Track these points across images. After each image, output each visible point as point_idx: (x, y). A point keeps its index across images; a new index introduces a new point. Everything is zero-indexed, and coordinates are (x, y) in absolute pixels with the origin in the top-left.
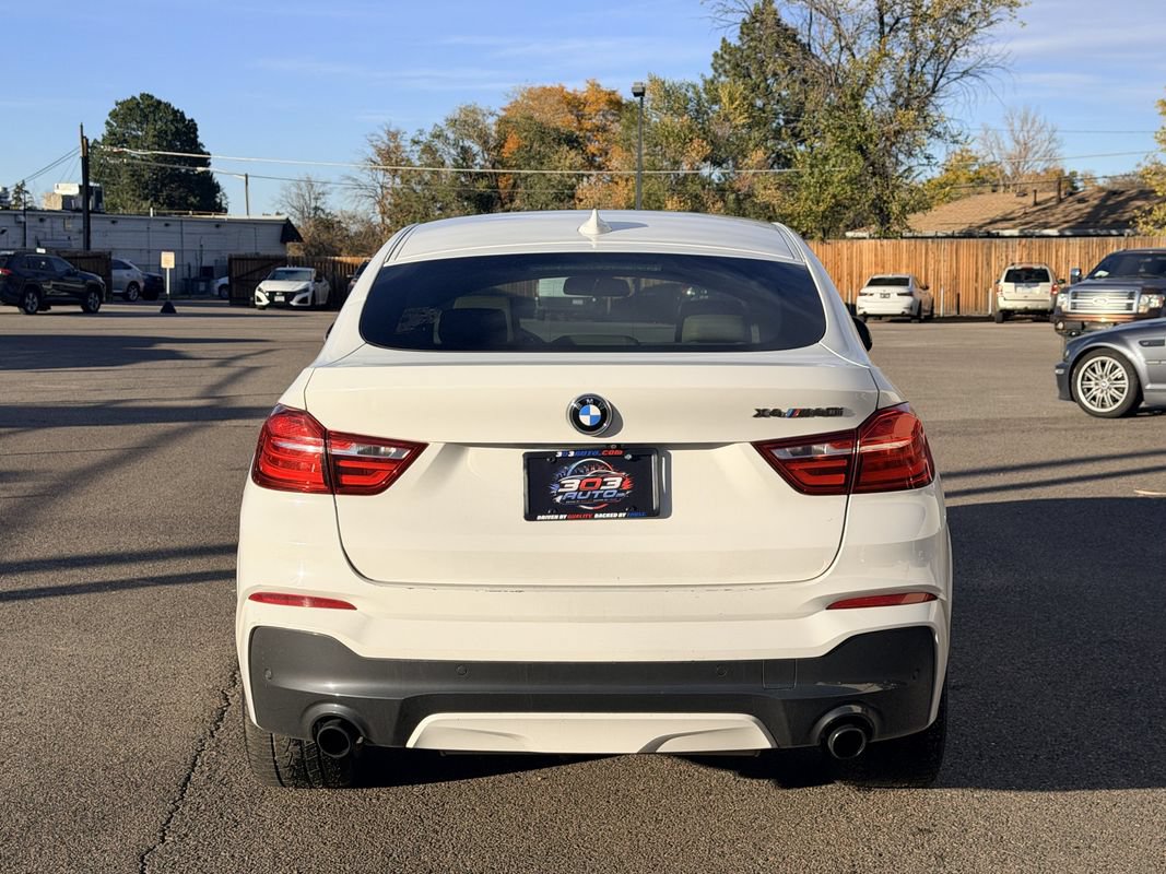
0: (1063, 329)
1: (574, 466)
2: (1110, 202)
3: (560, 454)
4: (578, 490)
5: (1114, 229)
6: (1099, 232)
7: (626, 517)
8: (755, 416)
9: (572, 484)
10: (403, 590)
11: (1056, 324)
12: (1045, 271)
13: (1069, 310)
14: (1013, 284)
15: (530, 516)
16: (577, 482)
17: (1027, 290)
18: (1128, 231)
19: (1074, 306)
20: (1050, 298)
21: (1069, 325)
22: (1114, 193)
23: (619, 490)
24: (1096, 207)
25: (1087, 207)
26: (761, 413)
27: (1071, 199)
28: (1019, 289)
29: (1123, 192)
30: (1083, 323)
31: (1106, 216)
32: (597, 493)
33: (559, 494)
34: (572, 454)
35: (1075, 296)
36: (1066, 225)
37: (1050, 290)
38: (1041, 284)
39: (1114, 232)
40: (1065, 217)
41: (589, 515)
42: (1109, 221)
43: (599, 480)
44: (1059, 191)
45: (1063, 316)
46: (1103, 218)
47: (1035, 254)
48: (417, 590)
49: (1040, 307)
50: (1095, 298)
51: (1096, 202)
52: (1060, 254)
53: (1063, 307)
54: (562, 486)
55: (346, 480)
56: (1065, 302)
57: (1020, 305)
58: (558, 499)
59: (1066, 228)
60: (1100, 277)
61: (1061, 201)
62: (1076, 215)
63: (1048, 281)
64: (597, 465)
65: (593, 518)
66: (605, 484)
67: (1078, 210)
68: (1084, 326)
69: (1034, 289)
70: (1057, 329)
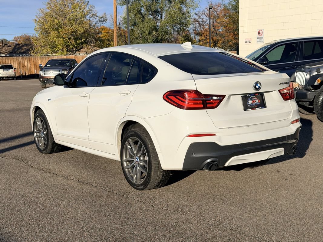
0: (42, 81)
1: (250, 98)
2: (17, 47)
3: (248, 96)
4: (252, 103)
5: (20, 54)
6: (17, 55)
7: (261, 108)
8: (280, 84)
9: (250, 102)
10: (227, 129)
11: (40, 79)
12: (11, 66)
13: (43, 75)
14: (3, 70)
15: (245, 110)
16: (251, 101)
17: (7, 71)
18: (24, 55)
19: (45, 74)
20: (14, 73)
21: (44, 79)
22: (17, 45)
23: (258, 103)
24: (13, 48)
25: (11, 48)
26: (281, 84)
27: (6, 46)
28: (5, 71)
29: (20, 44)
30: (48, 78)
31: (17, 51)
32: (255, 103)
33: (249, 104)
34: (250, 95)
35: (44, 71)
36: (7, 53)
37: (13, 71)
38: (11, 69)
39: (20, 55)
40: (6, 51)
41: (255, 109)
42: (18, 52)
43: (255, 101)
44: (3, 44)
45: (42, 77)
46: (16, 51)
47: (4, 61)
48: (230, 129)
49: (11, 76)
50: (50, 72)
51: (13, 47)
52: (11, 61)
53: (42, 74)
54: (249, 103)
55: (208, 106)
56: (42, 73)
57: (6, 76)
58: (249, 106)
59: (7, 54)
60: (48, 66)
61: (3, 46)
62: (8, 50)
63: (13, 68)
64: (254, 97)
65: (256, 109)
66: (256, 101)
67: (9, 49)
68: (48, 80)
69: (9, 71)
70: (40, 81)
